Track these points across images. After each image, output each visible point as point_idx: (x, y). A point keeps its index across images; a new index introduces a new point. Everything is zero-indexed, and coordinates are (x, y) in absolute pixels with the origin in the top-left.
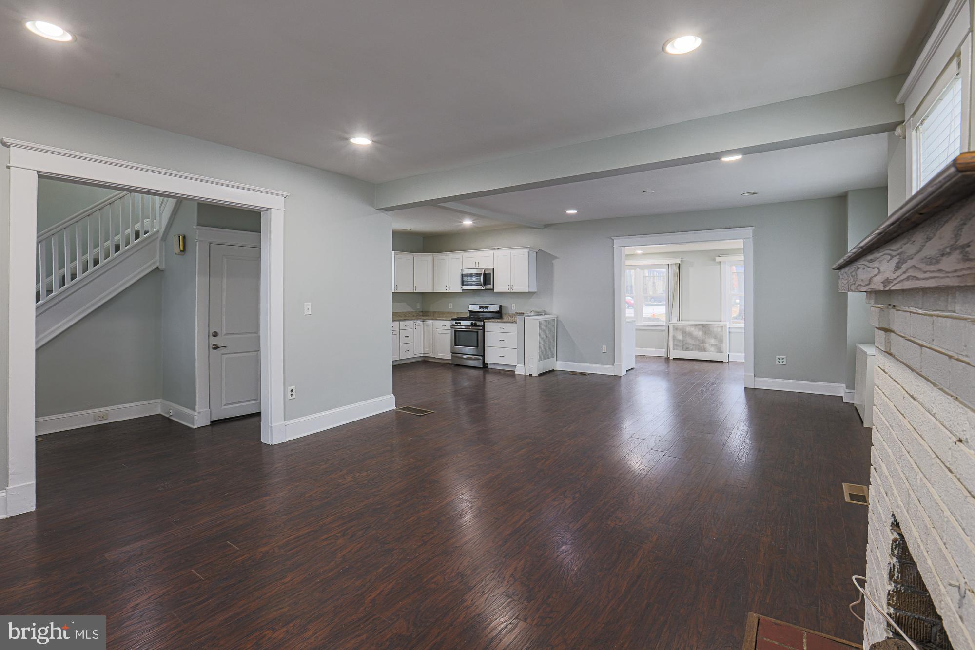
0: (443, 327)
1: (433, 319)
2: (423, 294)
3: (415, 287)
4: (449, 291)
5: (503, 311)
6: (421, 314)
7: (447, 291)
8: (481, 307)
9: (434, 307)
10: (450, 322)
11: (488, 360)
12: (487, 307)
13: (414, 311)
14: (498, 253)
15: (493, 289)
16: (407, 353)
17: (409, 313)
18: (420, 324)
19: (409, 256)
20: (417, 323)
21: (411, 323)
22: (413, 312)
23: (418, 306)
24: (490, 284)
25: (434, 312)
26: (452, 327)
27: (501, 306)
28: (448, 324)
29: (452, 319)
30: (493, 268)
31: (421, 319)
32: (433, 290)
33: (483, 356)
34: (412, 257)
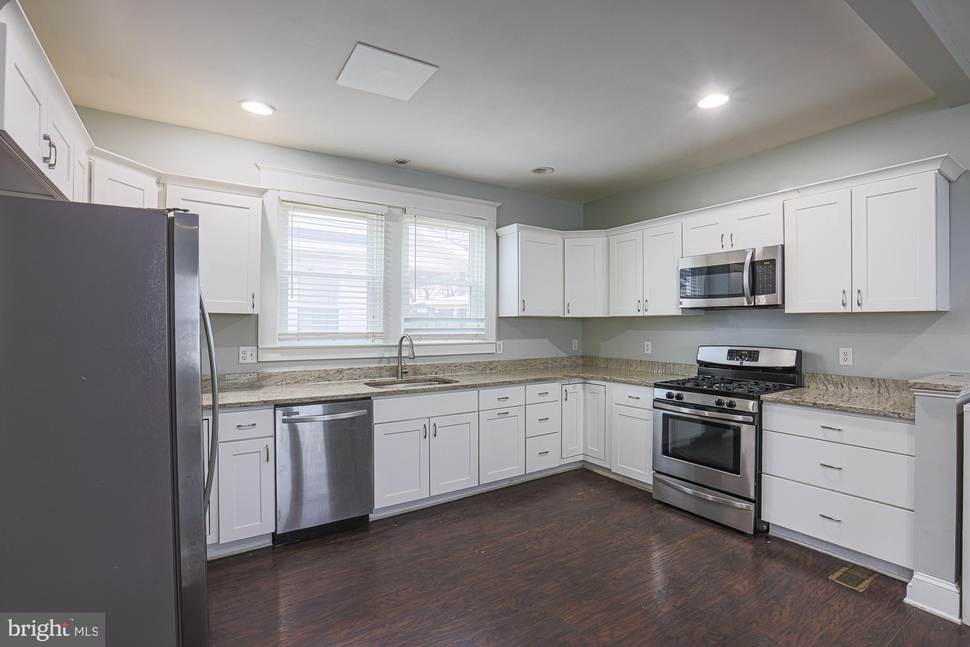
0: (632, 402)
1: (605, 380)
2: (584, 320)
3: (566, 306)
4: (646, 314)
5: (806, 369)
6: (580, 362)
7: (640, 314)
8: (731, 354)
9: (611, 349)
10: (649, 390)
11: (769, 514)
12: (753, 355)
13: (565, 355)
14: (794, 202)
15: (782, 306)
16: (545, 457)
17: (554, 360)
18: (576, 390)
19: (553, 237)
20: (569, 388)
21: (554, 388)
22: (563, 358)
23: (576, 345)
24: (774, 292)
25: (608, 360)
26: (658, 404)
27: (799, 354)
28: (649, 395)
29: (657, 385)
30: (783, 247)
31: (576, 377)
32: (609, 314)
33: (757, 501)
34: (561, 240)
